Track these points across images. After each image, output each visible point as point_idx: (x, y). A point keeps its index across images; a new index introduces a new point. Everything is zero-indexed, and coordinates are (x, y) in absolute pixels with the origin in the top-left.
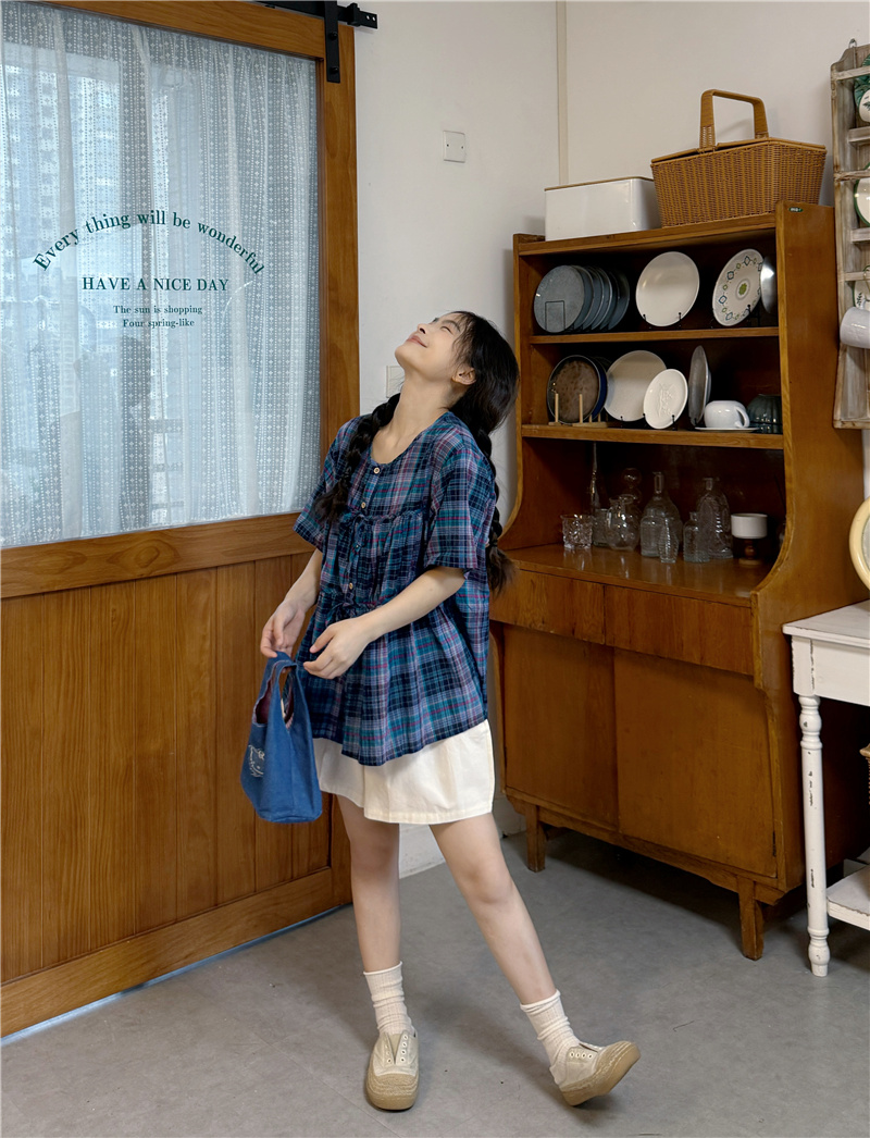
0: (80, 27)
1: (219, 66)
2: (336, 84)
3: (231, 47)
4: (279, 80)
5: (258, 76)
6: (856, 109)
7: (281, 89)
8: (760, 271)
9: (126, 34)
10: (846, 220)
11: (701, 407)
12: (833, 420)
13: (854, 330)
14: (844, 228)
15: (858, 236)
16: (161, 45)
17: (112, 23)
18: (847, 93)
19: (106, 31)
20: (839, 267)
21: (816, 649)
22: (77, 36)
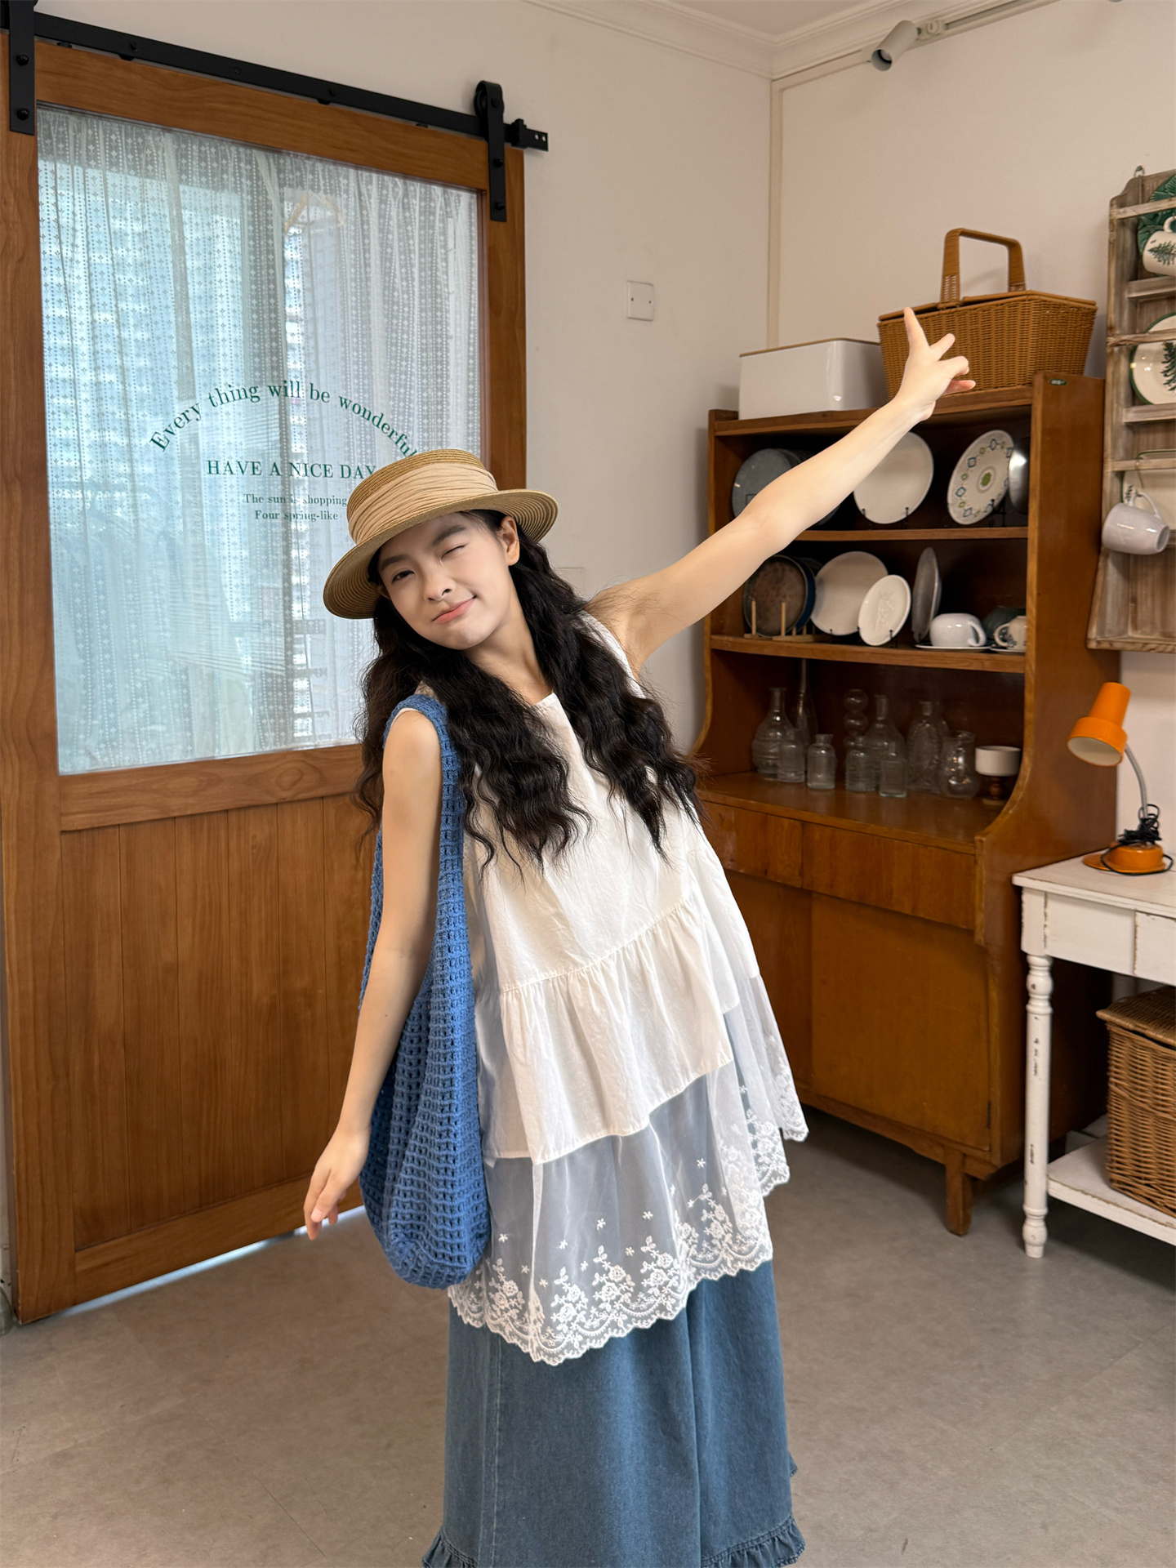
0: (196, 154)
1: (360, 200)
2: (501, 225)
6: (1139, 256)
8: (1009, 457)
9: (250, 162)
10: (1118, 396)
11: (927, 620)
12: (1086, 640)
13: (1120, 531)
14: (1115, 405)
15: (1132, 415)
16: (291, 176)
17: (233, 149)
18: (1128, 235)
19: (227, 159)
20: (1105, 454)
21: (1051, 903)
22: (192, 166)
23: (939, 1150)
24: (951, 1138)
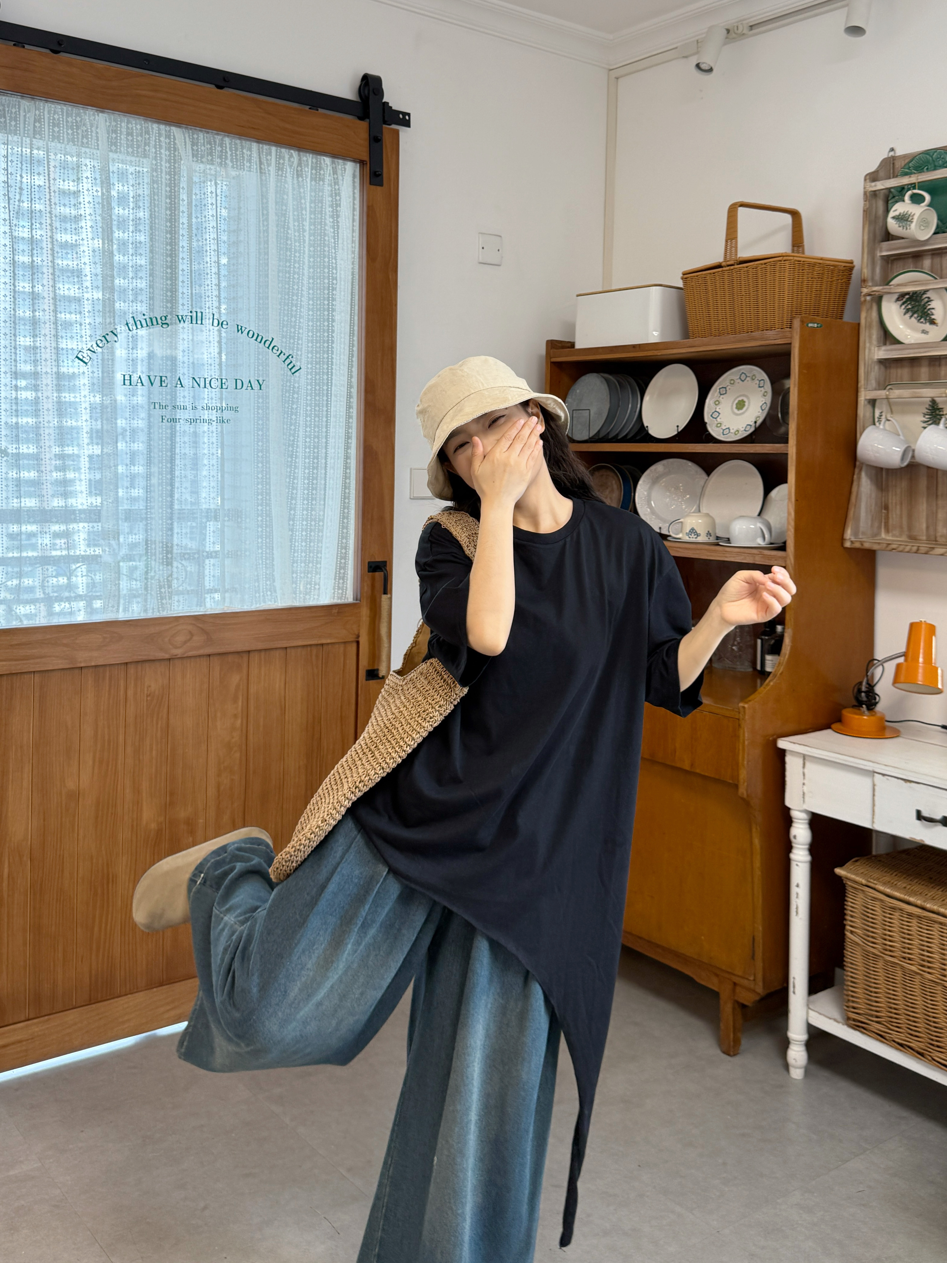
0: (124, 130)
1: (261, 168)
2: (379, 188)
3: (274, 149)
4: (321, 183)
5: (300, 179)
7: (323, 191)
9: (167, 136)
10: (870, 337)
12: (842, 540)
13: (871, 449)
14: (868, 345)
15: (883, 353)
16: (203, 148)
17: (155, 126)
18: (881, 204)
19: (149, 134)
20: (859, 385)
21: (808, 764)
22: (121, 139)
23: (715, 980)
24: (724, 968)
